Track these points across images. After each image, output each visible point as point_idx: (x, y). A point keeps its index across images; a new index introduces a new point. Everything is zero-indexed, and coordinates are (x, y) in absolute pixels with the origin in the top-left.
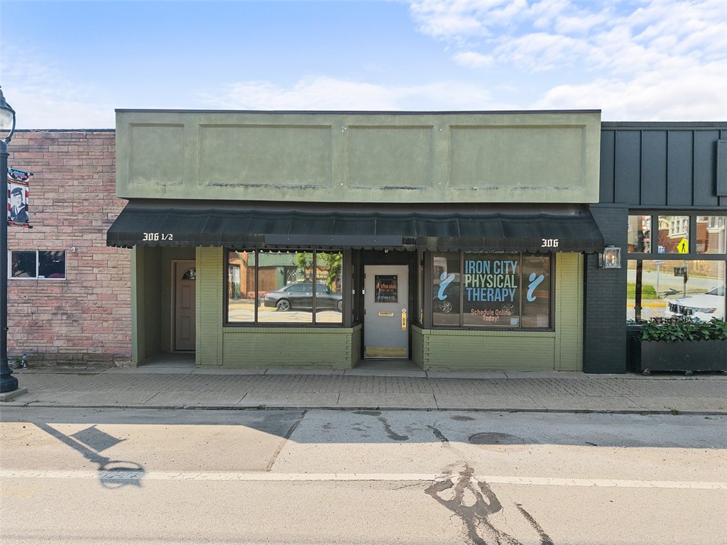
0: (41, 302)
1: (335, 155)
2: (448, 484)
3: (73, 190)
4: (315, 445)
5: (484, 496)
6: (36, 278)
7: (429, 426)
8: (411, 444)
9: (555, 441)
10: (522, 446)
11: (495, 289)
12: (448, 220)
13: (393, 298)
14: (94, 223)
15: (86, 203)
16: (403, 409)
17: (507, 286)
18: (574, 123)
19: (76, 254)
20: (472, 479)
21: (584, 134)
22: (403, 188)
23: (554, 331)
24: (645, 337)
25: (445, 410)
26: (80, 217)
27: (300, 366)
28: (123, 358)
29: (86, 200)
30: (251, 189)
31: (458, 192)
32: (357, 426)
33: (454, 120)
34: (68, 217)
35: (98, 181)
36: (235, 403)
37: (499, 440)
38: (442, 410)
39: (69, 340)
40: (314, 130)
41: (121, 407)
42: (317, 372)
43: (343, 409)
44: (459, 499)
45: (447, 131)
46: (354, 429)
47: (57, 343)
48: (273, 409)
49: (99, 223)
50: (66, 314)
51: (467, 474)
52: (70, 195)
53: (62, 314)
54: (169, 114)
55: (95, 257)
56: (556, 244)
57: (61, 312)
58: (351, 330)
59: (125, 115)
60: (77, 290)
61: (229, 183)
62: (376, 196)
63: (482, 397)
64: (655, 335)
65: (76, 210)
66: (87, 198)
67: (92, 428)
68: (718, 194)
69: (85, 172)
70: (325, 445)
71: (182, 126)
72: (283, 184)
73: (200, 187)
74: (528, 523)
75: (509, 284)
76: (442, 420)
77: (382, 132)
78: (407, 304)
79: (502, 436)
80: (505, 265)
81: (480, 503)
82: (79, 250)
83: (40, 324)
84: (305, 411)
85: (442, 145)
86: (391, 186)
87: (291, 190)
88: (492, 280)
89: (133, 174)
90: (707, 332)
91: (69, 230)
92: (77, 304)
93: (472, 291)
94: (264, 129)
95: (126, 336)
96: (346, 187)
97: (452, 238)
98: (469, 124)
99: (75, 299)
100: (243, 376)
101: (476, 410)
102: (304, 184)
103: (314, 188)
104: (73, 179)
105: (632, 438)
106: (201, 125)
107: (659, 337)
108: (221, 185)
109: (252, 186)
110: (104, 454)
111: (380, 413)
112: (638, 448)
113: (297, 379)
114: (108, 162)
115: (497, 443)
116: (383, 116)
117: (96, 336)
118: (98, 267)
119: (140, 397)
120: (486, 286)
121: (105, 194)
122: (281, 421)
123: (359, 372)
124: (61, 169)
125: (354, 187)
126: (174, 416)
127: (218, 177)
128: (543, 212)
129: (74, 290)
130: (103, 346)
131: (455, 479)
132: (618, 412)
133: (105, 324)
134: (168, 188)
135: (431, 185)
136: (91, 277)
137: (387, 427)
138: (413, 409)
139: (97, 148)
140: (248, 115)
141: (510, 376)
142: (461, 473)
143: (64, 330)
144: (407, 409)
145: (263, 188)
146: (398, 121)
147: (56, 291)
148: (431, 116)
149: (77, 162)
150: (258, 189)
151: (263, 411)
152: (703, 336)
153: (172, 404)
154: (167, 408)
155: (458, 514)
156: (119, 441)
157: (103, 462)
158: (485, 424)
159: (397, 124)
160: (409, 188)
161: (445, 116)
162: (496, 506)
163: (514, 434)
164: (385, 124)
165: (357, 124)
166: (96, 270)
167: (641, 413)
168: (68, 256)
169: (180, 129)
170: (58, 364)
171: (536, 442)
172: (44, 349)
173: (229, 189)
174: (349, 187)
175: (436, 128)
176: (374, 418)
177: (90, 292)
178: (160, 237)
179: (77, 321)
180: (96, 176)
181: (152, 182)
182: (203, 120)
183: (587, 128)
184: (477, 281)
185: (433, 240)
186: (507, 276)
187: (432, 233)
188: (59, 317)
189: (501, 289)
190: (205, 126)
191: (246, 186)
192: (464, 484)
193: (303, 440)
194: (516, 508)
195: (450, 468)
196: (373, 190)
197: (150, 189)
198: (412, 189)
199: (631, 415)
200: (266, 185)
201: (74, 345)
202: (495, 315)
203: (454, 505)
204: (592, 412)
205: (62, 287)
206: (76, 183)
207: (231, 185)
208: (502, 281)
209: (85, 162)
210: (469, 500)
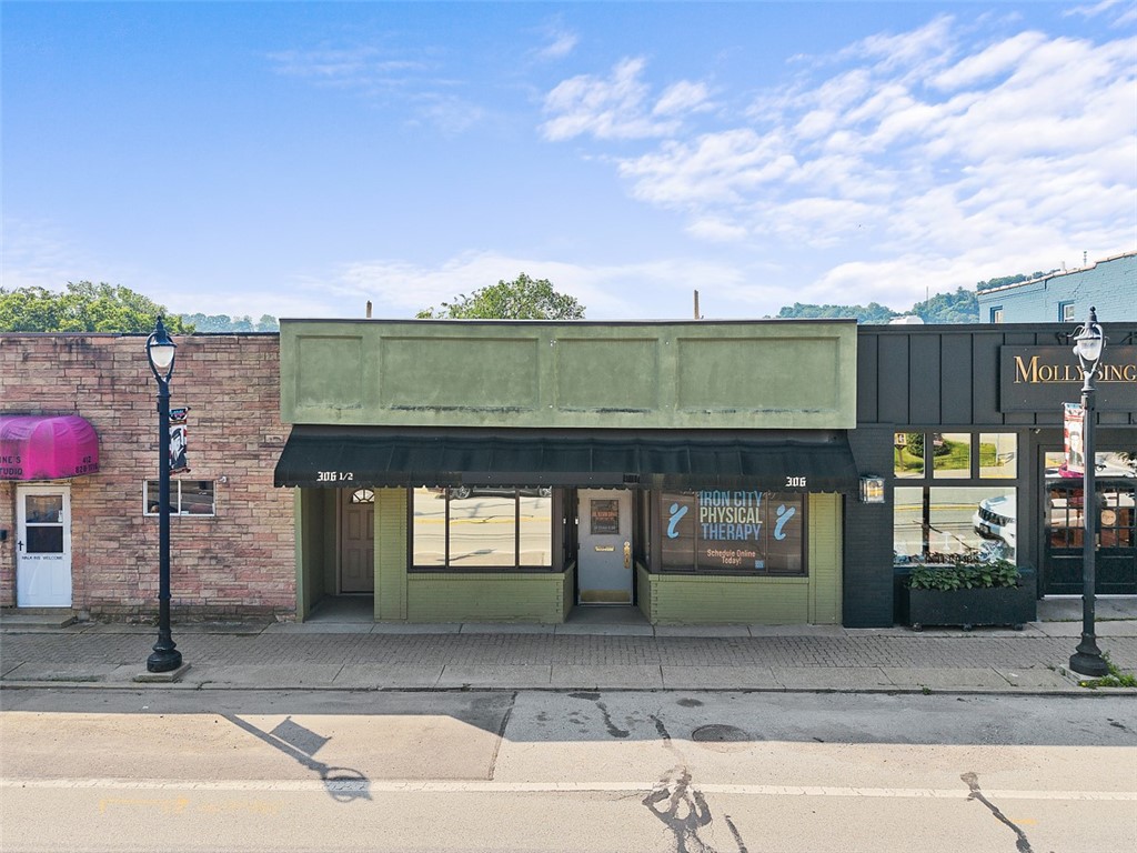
0: (185, 543)
1: (543, 372)
2: (665, 794)
3: (223, 407)
4: (531, 744)
5: (697, 807)
6: (178, 514)
7: (652, 717)
8: (632, 742)
9: (782, 736)
10: (745, 744)
11: (736, 525)
12: (677, 449)
13: (614, 528)
14: (249, 447)
15: (238, 423)
16: (624, 690)
17: (751, 522)
18: (825, 335)
19: (227, 485)
20: (688, 789)
21: (837, 349)
22: (623, 411)
23: (808, 576)
24: (914, 585)
25: (672, 690)
26: (232, 439)
27: (500, 621)
28: (286, 611)
29: (239, 419)
30: (443, 412)
31: (688, 416)
32: (574, 717)
33: (682, 332)
34: (218, 440)
35: (253, 396)
36: (434, 682)
37: (725, 736)
38: (669, 690)
39: (219, 590)
40: (518, 344)
41: (307, 689)
42: (523, 630)
43: (557, 690)
44: (673, 811)
45: (674, 344)
46: (571, 721)
47: (205, 594)
48: (478, 690)
49: (255, 447)
50: (216, 558)
51: (684, 782)
52: (220, 413)
53: (211, 558)
54: (343, 325)
55: (250, 489)
56: (803, 483)
57: (210, 555)
58: (562, 576)
59: (292, 326)
60: (229, 528)
61: (418, 405)
62: (591, 420)
63: (716, 670)
64: (926, 584)
65: (227, 431)
66: (240, 416)
67: (287, 721)
68: (1002, 411)
69: (238, 384)
70: (543, 744)
71: (361, 338)
72: (482, 406)
73: (382, 412)
74: (732, 836)
75: (753, 519)
76: (666, 705)
77: (599, 345)
78: (631, 536)
79: (729, 729)
80: (747, 496)
81: (693, 815)
82: (231, 480)
83: (184, 570)
84: (515, 692)
85: (669, 361)
86: (608, 407)
87: (490, 414)
88: (733, 514)
89: (301, 395)
90: (989, 579)
91: (218, 455)
92: (229, 545)
93: (708, 527)
94: (459, 342)
95: (288, 584)
96: (556, 410)
97: (681, 475)
98: (701, 336)
99: (227, 539)
100: (434, 635)
101: (706, 690)
102: (506, 405)
103: (518, 411)
104: (223, 393)
105: (865, 730)
106: (383, 338)
107: (931, 585)
108: (407, 409)
109: (445, 409)
110: (318, 757)
111: (598, 696)
112: (866, 745)
113: (499, 642)
114: (266, 372)
115: (721, 739)
116: (599, 328)
117: (252, 585)
118: (254, 501)
119: (323, 672)
120: (724, 521)
121: (263, 411)
122: (491, 709)
123: (573, 629)
124: (208, 382)
125: (566, 410)
126: (370, 701)
127: (403, 399)
128: (789, 439)
129: (225, 528)
130: (261, 597)
131: (672, 787)
132: (863, 692)
133: (263, 570)
134: (343, 412)
135: (657, 407)
136: (246, 513)
137: (607, 717)
138: (635, 690)
139: (252, 355)
140: (439, 326)
141: (755, 633)
142: (679, 781)
143: (214, 577)
144: (630, 690)
145: (457, 411)
146: (616, 333)
147: (203, 530)
148: (654, 327)
149: (228, 373)
150: (451, 412)
151: (467, 693)
152: (983, 582)
153: (363, 683)
154: (359, 690)
155: (671, 827)
156: (327, 740)
157: (322, 769)
158: (713, 712)
159: (615, 336)
160: (630, 411)
161: (672, 328)
162: (707, 818)
163: (741, 727)
164: (601, 337)
165: (568, 337)
166: (251, 505)
167: (889, 693)
168: (217, 487)
169: (356, 341)
170: (207, 619)
171: (761, 738)
172: (189, 600)
173: (418, 413)
174: (560, 409)
175: (661, 341)
176: (591, 704)
177: (245, 531)
178: (338, 477)
179: (229, 567)
180: (251, 390)
181: (324, 404)
182: (385, 331)
183: (841, 340)
184: (715, 515)
185: (659, 477)
186: (751, 509)
187: (658, 468)
188: (207, 561)
189: (743, 525)
190: (388, 338)
191: (438, 409)
192: (680, 794)
193: (519, 738)
194: (724, 821)
195: (669, 775)
196: (587, 413)
197: (321, 413)
198: (633, 411)
199: (877, 695)
200: (461, 408)
201: (225, 596)
202: (736, 557)
203: (668, 818)
204: (835, 691)
205: (211, 525)
206: (226, 398)
207: (419, 408)
208: (744, 515)
209: (237, 373)
210: (683, 812)
